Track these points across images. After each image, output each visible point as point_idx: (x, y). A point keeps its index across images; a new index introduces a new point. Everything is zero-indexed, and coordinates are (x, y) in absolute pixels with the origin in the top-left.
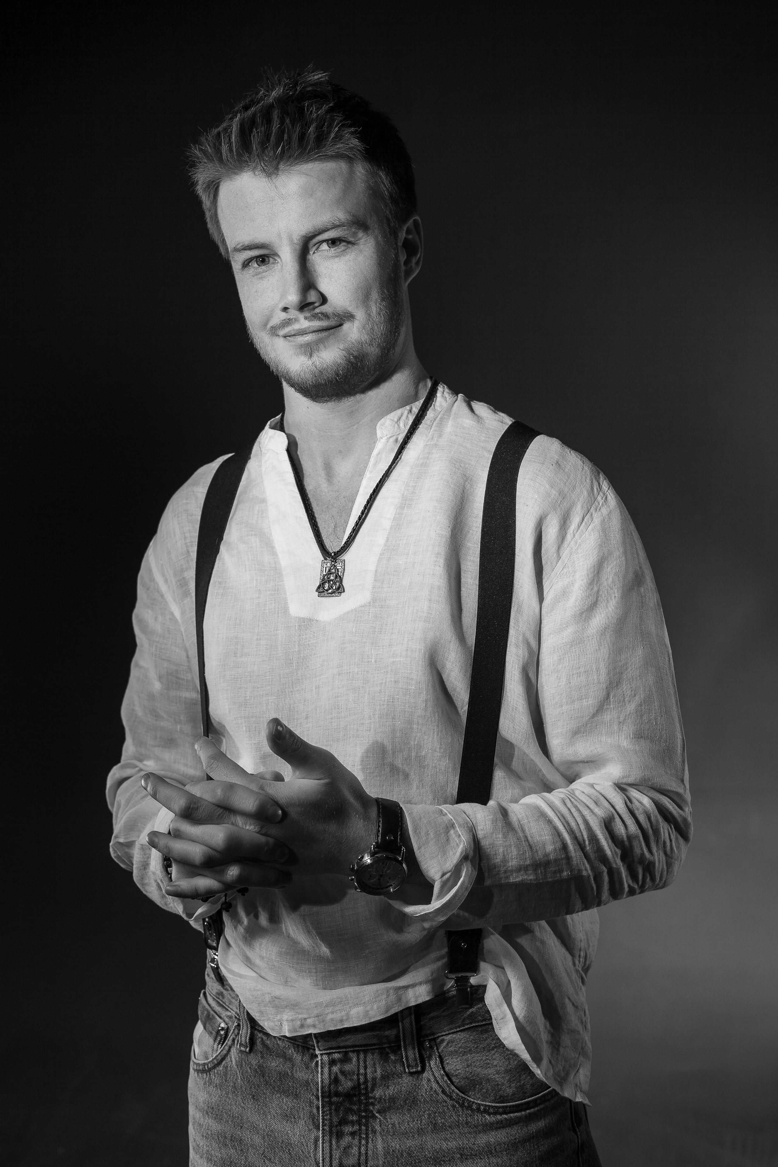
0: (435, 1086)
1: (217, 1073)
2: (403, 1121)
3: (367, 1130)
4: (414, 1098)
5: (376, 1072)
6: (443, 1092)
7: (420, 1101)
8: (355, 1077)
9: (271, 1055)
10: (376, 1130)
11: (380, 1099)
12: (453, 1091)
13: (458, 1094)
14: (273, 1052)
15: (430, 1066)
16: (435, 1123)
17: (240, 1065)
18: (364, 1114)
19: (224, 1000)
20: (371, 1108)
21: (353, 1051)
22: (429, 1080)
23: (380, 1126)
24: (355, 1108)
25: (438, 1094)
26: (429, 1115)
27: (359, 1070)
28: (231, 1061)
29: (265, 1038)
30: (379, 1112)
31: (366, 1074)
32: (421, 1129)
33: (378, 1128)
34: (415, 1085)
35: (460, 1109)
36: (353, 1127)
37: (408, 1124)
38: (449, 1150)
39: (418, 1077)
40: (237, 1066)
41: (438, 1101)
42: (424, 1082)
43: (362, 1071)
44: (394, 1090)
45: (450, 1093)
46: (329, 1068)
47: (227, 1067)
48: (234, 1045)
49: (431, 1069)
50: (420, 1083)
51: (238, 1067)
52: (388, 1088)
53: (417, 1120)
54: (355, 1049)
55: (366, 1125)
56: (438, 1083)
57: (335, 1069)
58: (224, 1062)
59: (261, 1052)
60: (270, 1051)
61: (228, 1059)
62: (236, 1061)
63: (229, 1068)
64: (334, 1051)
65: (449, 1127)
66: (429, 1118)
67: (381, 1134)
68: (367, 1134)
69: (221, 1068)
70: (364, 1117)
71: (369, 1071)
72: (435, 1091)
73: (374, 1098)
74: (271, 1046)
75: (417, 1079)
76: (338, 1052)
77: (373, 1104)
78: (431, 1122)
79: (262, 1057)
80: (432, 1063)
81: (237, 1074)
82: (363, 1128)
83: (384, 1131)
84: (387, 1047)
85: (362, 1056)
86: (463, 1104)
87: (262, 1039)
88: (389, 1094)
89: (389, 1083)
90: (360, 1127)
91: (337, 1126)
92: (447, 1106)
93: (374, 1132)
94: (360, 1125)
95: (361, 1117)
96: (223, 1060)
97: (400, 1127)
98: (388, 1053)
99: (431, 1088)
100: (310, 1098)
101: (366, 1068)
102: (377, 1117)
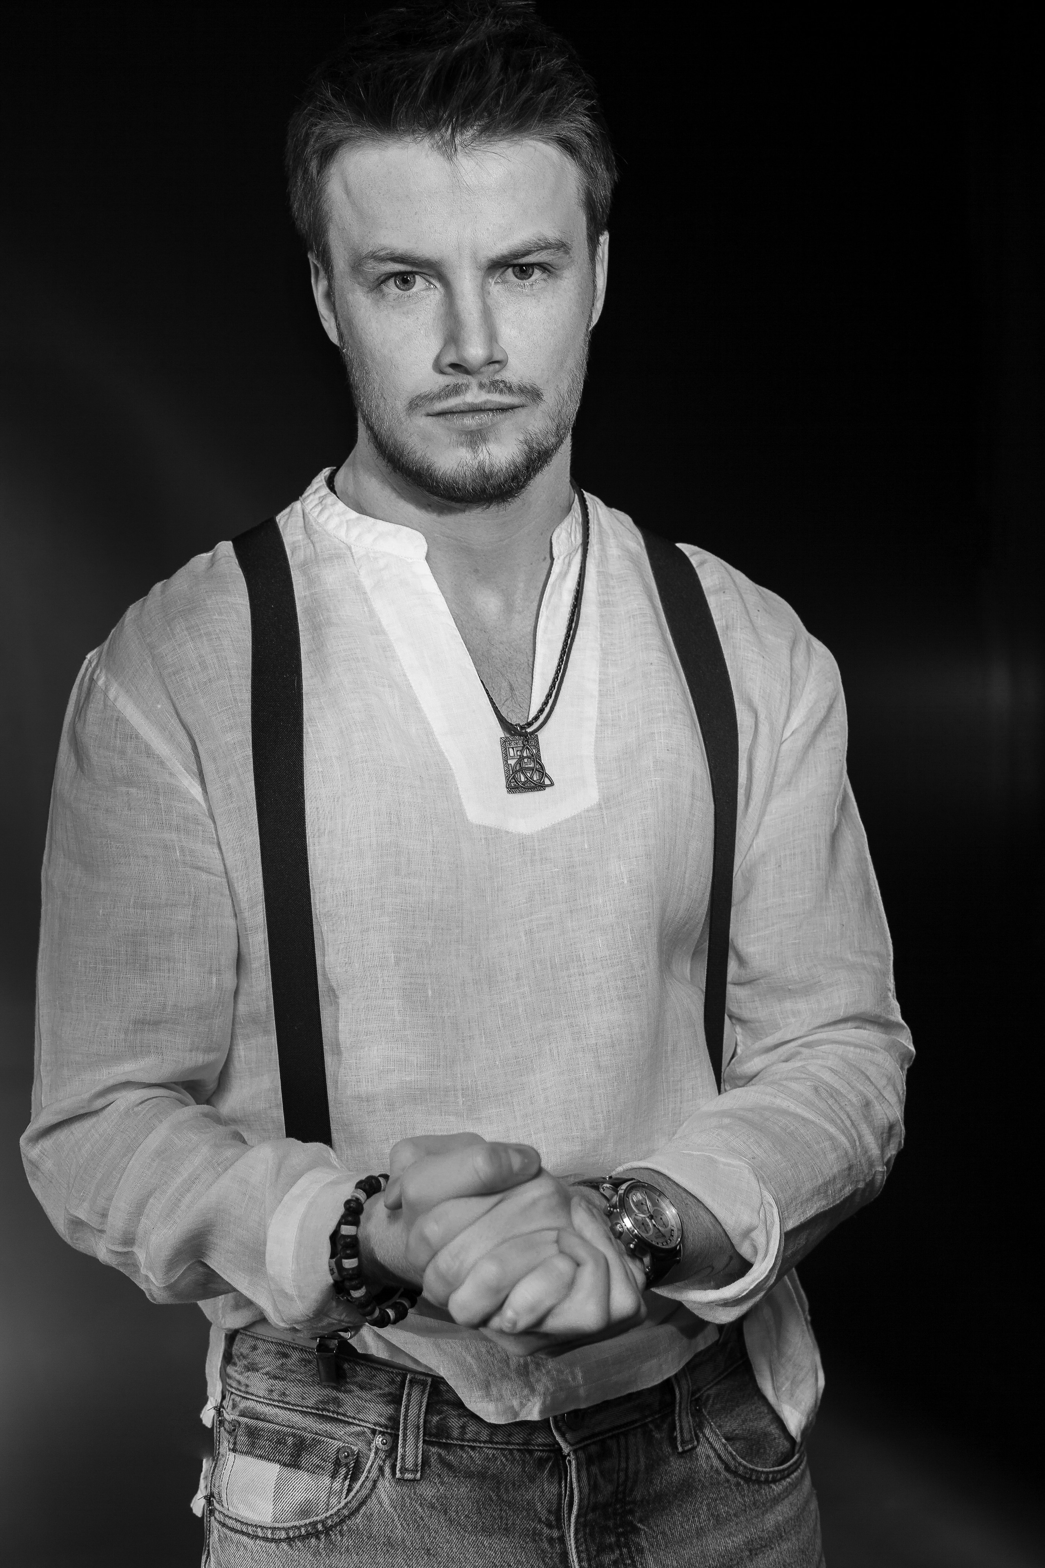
0: (716, 1463)
1: (349, 1530)
2: (674, 1524)
3: (630, 1552)
4: (688, 1488)
5: (639, 1462)
6: (727, 1468)
7: (697, 1490)
8: (615, 1476)
9: (455, 1476)
10: (643, 1548)
11: (642, 1501)
12: (740, 1464)
13: (745, 1467)
14: (459, 1472)
15: (704, 1435)
16: (718, 1515)
17: (399, 1505)
18: (621, 1530)
19: (340, 1410)
20: (630, 1518)
21: (611, 1437)
22: (708, 1457)
23: (647, 1540)
24: (611, 1524)
25: (719, 1473)
26: (708, 1505)
27: (619, 1464)
28: (380, 1503)
29: (443, 1453)
30: (641, 1521)
31: (627, 1468)
32: (701, 1528)
33: (644, 1544)
34: (690, 1468)
35: (745, 1486)
36: (613, 1552)
37: (682, 1527)
38: (736, 1549)
39: (691, 1456)
40: (395, 1507)
41: (719, 1483)
42: (702, 1462)
43: (623, 1465)
44: (661, 1483)
45: (736, 1467)
46: (587, 1469)
47: (372, 1515)
48: (383, 1475)
49: (707, 1439)
50: (697, 1464)
51: (396, 1510)
52: (651, 1482)
53: (693, 1517)
54: (614, 1432)
55: (627, 1545)
56: (719, 1457)
57: (594, 1469)
58: (364, 1508)
59: (439, 1476)
60: (454, 1472)
61: (372, 1502)
62: (392, 1500)
63: (376, 1516)
64: (589, 1442)
65: (735, 1515)
66: (708, 1510)
67: (650, 1551)
68: (632, 1558)
69: (358, 1519)
70: (622, 1534)
71: (631, 1463)
72: (717, 1470)
73: (634, 1502)
74: (455, 1463)
75: (691, 1460)
76: (594, 1443)
77: (632, 1512)
78: (712, 1515)
79: (442, 1483)
80: (707, 1432)
81: (393, 1521)
82: (625, 1550)
83: (653, 1547)
84: (649, 1422)
85: (622, 1441)
86: (750, 1478)
87: (440, 1455)
88: (656, 1491)
89: (652, 1475)
90: (621, 1551)
91: (595, 1556)
92: (730, 1487)
93: (641, 1551)
94: (619, 1547)
95: (618, 1535)
96: (362, 1506)
97: (672, 1534)
98: (651, 1431)
99: (712, 1466)
100: (535, 1528)
101: (627, 1459)
102: (640, 1529)
